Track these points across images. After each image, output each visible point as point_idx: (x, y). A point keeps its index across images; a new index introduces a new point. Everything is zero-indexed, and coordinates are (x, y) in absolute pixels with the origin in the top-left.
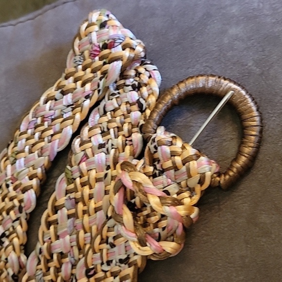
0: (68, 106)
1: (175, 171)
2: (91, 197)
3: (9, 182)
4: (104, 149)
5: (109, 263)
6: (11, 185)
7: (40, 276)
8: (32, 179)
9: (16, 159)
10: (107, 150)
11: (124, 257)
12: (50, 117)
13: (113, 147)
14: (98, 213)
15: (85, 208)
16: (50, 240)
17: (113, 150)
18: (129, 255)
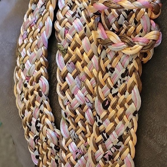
0: (42, 7)
2: (82, 52)
3: (26, 82)
4: (77, 15)
5: (115, 86)
6: (27, 83)
7: (73, 133)
8: (39, 69)
9: (24, 64)
10: (79, 14)
11: (123, 71)
12: (34, 22)
13: (81, 9)
14: (92, 59)
15: (82, 62)
16: (69, 102)
17: (83, 11)
18: (127, 68)
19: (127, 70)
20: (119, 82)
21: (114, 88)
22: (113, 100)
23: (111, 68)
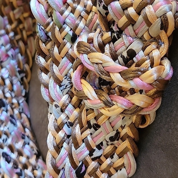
1: (133, 25)
5: (99, 147)
11: (113, 134)
18: (118, 130)
19: (118, 133)
20: (104, 143)
21: (97, 149)
22: (93, 165)
23: (95, 124)
